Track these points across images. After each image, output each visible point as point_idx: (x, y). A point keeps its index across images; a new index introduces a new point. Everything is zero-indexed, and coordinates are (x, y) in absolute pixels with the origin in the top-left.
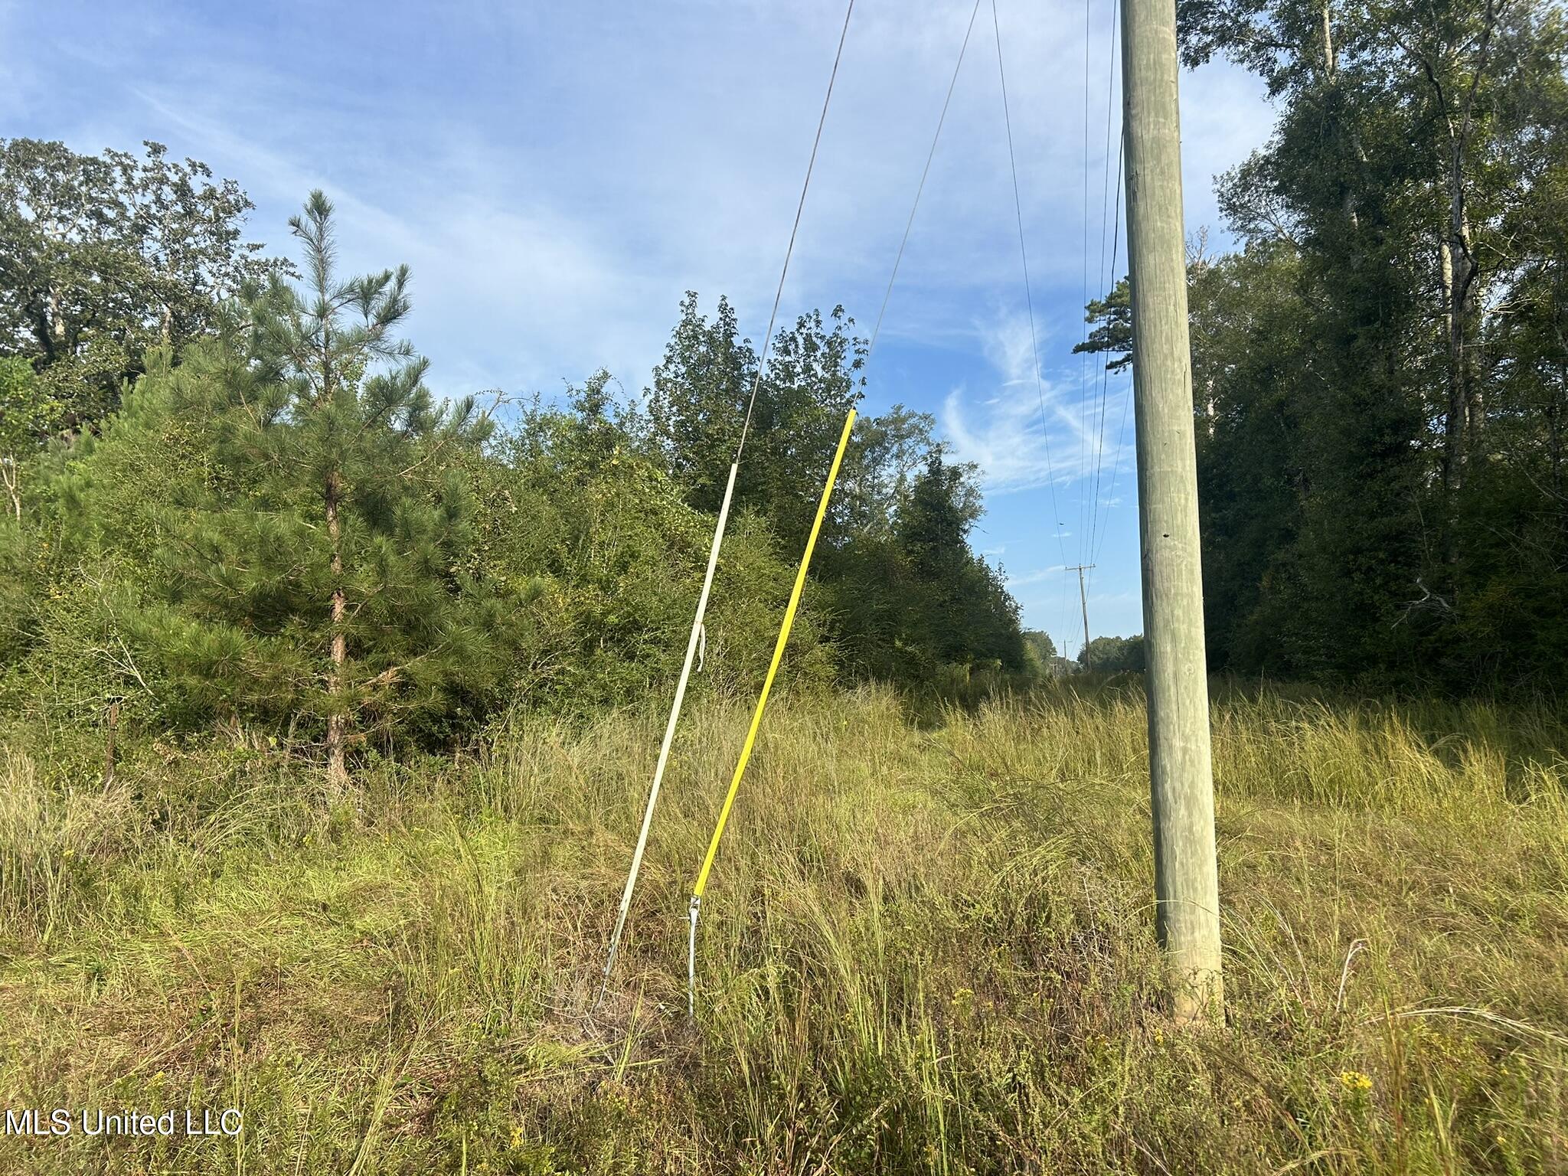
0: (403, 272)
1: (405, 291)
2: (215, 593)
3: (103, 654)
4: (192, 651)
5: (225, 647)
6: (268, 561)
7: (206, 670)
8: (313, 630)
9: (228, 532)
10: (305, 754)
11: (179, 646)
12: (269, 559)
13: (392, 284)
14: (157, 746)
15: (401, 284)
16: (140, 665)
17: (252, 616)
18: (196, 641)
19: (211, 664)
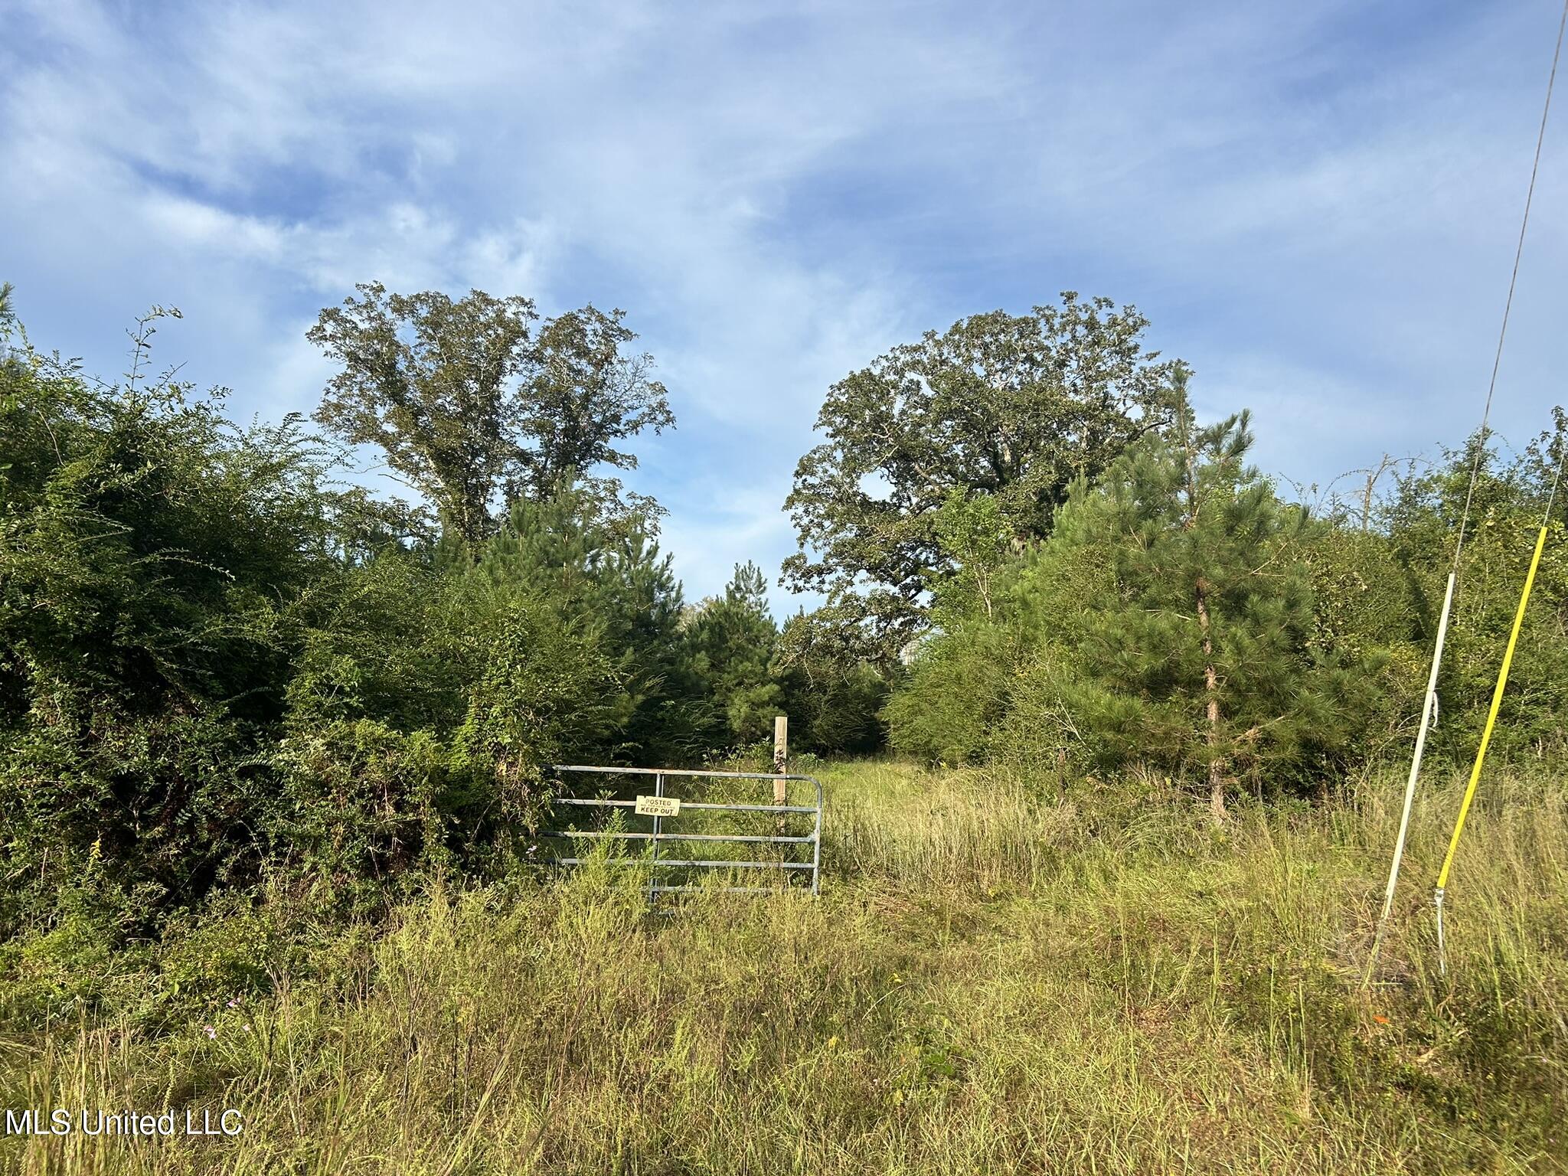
0: (1246, 414)
1: (1248, 429)
2: (1120, 672)
3: (1052, 716)
4: (1107, 714)
5: (1129, 711)
6: (1154, 648)
7: (1118, 728)
8: (1191, 698)
9: (1128, 628)
10: (1192, 792)
11: (1100, 710)
12: (1155, 647)
13: (1237, 426)
14: (1090, 780)
15: (1244, 424)
16: (1077, 724)
17: (1148, 688)
18: (1110, 708)
19: (1121, 724)
